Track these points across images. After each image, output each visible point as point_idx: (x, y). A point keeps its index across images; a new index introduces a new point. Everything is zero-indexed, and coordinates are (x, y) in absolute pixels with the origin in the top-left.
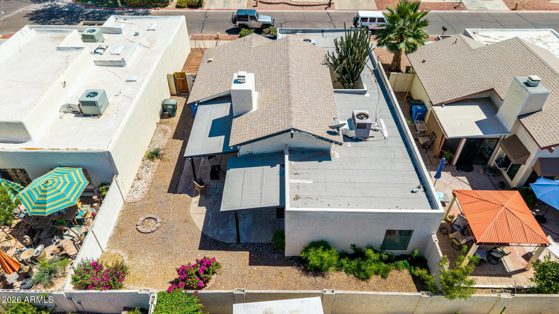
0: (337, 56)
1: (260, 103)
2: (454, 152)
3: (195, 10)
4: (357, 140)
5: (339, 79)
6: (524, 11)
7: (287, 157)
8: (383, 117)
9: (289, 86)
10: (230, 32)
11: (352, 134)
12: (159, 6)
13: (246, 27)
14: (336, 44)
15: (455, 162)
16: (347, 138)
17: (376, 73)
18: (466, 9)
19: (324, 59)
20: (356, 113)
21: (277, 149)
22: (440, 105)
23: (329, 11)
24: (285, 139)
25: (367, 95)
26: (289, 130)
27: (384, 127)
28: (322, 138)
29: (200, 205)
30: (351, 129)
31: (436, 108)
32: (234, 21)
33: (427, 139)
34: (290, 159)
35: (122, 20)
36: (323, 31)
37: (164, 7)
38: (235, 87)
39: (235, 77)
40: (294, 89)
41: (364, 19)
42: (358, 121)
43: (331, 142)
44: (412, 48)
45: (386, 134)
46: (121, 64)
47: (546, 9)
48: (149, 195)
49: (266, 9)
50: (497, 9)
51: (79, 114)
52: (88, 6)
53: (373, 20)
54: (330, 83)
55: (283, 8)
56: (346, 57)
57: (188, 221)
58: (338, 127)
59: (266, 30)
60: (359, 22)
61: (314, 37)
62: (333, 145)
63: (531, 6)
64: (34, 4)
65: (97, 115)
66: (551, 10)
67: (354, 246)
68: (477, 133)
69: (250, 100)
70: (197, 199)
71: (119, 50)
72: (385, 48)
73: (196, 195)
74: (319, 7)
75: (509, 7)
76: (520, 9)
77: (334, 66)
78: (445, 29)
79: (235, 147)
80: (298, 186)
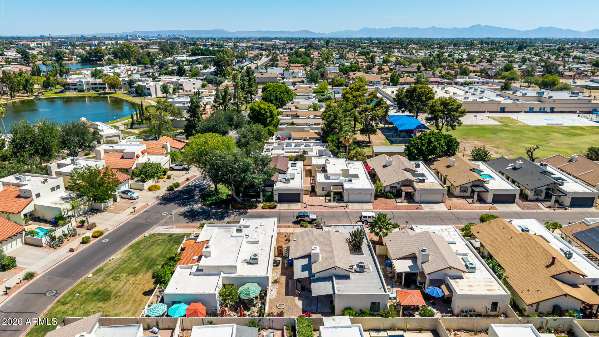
0: (351, 238)
1: (322, 258)
2: (401, 279)
3: (273, 210)
4: (360, 272)
5: (353, 248)
6: (455, 211)
7: (334, 278)
8: (371, 264)
9: (333, 251)
10: (295, 223)
11: (358, 270)
12: (253, 208)
13: (304, 221)
14: (350, 234)
15: (403, 284)
16: (356, 272)
17: (369, 246)
18: (423, 209)
19: (345, 240)
20: (359, 262)
21: (329, 276)
22: (395, 259)
23: (346, 210)
24: (333, 271)
25: (364, 255)
26: (335, 267)
27: (371, 268)
28: (347, 270)
29: (299, 300)
30: (357, 268)
31: (393, 261)
32: (297, 218)
33: (391, 275)
34: (335, 279)
35: (246, 220)
36: (344, 226)
37: (255, 208)
38: (313, 252)
39: (313, 248)
40: (335, 252)
41: (365, 217)
42: (360, 265)
43: (350, 272)
44: (386, 234)
45: (371, 270)
46: (257, 242)
47: (467, 209)
48: (278, 297)
49: (312, 209)
50: (440, 209)
51: (249, 263)
52: (213, 209)
53: (369, 217)
54: (349, 250)
55: (321, 209)
56: (355, 239)
57: (296, 305)
58: (352, 266)
59: (314, 222)
60: (362, 218)
61: (340, 229)
62: (351, 273)
63: (459, 207)
64: (180, 208)
65: (257, 264)
66: (470, 210)
67: (360, 310)
68: (408, 270)
69: (319, 257)
70: (297, 298)
71: (254, 236)
72: (373, 233)
73: (297, 296)
74: (341, 208)
75: (447, 208)
76: (453, 209)
77: (350, 243)
78: (407, 223)
79: (315, 274)
80: (339, 288)
